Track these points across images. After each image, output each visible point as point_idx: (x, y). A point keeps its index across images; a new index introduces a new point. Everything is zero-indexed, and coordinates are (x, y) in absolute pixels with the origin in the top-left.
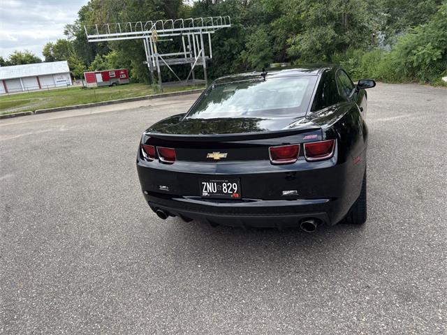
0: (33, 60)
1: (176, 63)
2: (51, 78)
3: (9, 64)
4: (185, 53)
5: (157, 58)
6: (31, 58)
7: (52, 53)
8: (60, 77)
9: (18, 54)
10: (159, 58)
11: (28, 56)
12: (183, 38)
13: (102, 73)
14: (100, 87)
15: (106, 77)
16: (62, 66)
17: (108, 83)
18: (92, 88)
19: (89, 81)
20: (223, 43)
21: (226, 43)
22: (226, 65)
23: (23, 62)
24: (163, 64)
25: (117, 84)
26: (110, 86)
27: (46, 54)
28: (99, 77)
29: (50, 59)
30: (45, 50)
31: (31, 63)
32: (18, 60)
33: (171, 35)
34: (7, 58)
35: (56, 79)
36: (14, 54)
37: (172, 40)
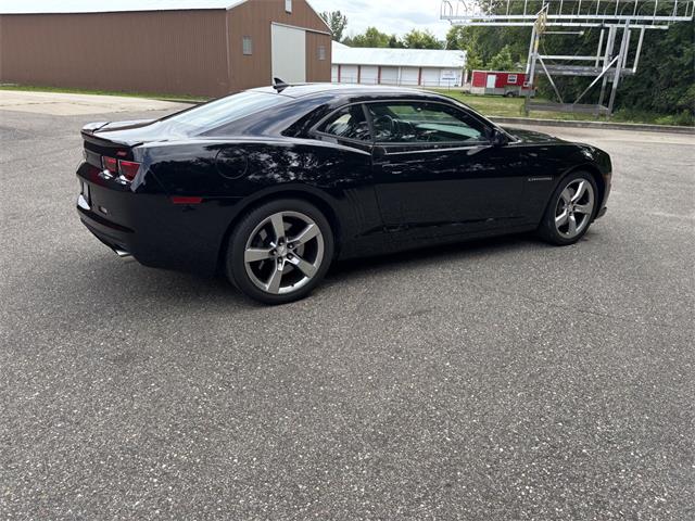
0: (430, 44)
1: (565, 73)
2: (436, 73)
3: (401, 46)
4: (597, 58)
6: (430, 41)
7: (459, 37)
8: (448, 72)
9: (416, 34)
10: (538, 61)
11: (427, 38)
12: (603, 31)
13: (498, 75)
14: (489, 95)
15: (501, 82)
16: (457, 58)
17: (501, 91)
18: (476, 95)
19: (476, 84)
20: (681, 50)
21: (687, 50)
22: (675, 91)
23: (418, 46)
24: (540, 72)
26: (504, 96)
27: (450, 38)
28: (491, 81)
29: (453, 45)
30: (451, 32)
31: (428, 48)
32: (416, 43)
34: (400, 38)
35: (444, 74)
36: (410, 33)
37: (582, 33)
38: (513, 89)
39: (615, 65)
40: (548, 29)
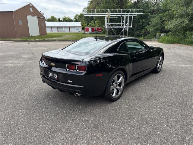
1: (116, 28)
2: (74, 28)
3: (61, 21)
4: (122, 24)
5: (108, 25)
6: (70, 19)
7: (77, 18)
8: (77, 28)
9: (65, 17)
11: (68, 18)
12: (122, 17)
13: (92, 28)
14: (90, 34)
15: (93, 30)
16: (79, 24)
17: (93, 33)
18: (87, 34)
19: (86, 31)
20: (140, 21)
21: (141, 21)
22: (139, 31)
23: (66, 21)
25: (97, 33)
26: (94, 34)
27: (75, 18)
28: (90, 30)
29: (76, 21)
30: (75, 17)
31: (69, 21)
32: (66, 20)
33: (117, 16)
34: (61, 19)
35: (76, 28)
36: (64, 17)
37: (117, 18)
38: (96, 32)
39: (127, 25)
40: (111, 16)
